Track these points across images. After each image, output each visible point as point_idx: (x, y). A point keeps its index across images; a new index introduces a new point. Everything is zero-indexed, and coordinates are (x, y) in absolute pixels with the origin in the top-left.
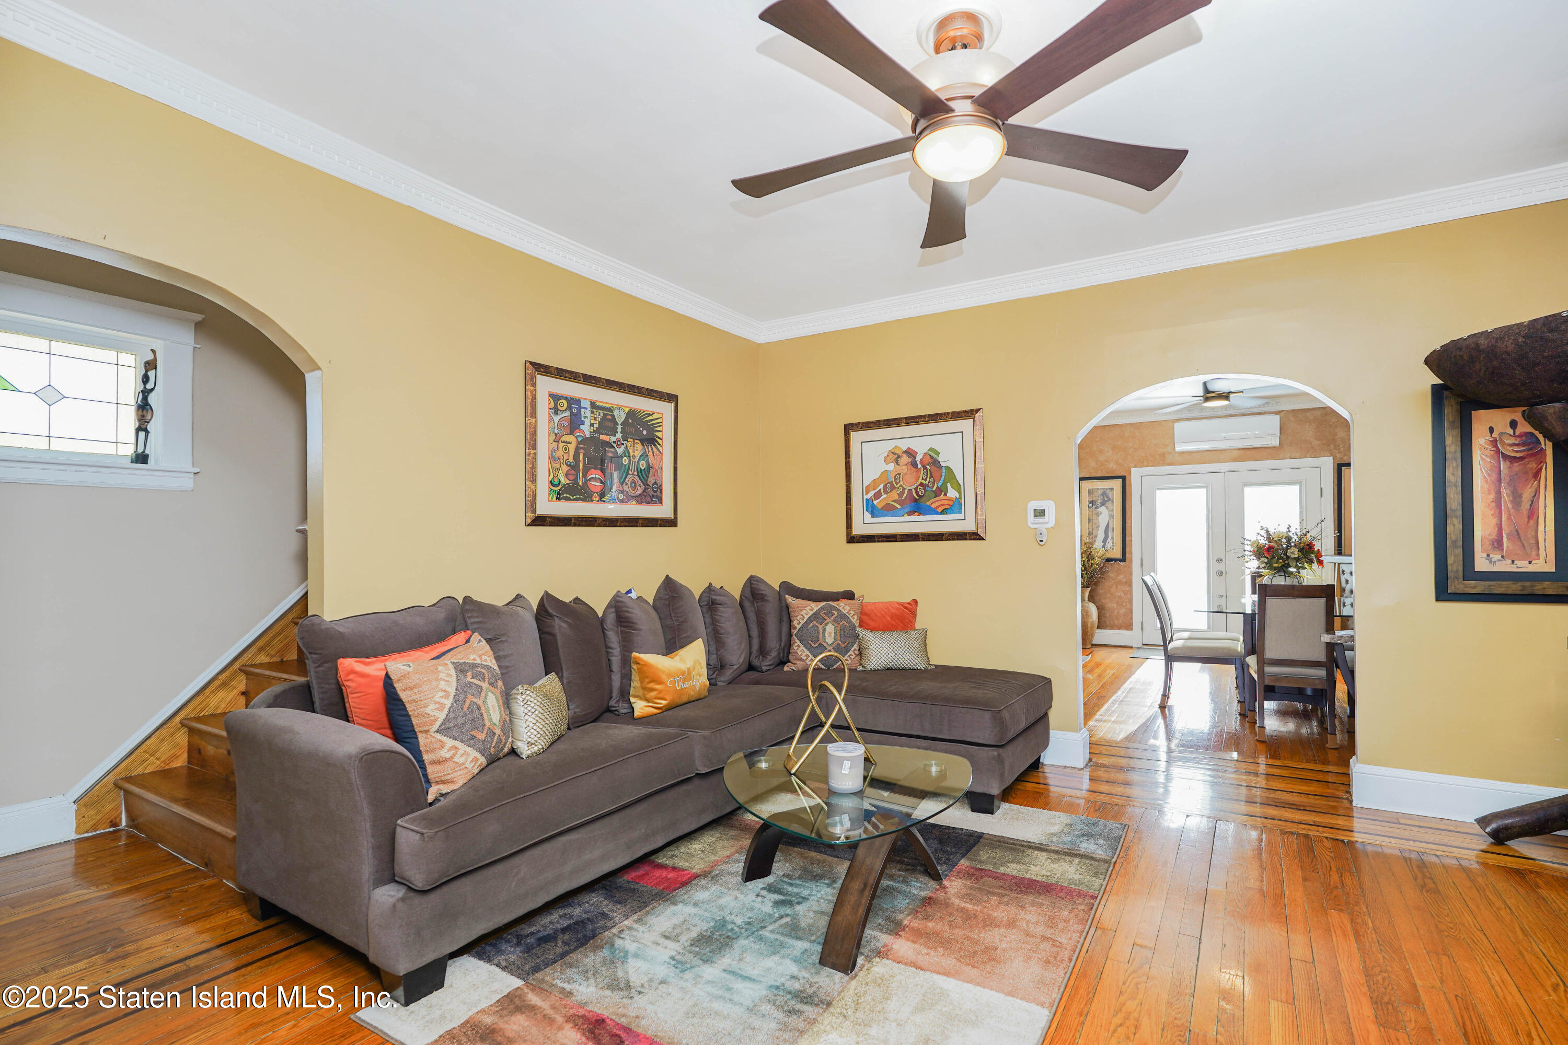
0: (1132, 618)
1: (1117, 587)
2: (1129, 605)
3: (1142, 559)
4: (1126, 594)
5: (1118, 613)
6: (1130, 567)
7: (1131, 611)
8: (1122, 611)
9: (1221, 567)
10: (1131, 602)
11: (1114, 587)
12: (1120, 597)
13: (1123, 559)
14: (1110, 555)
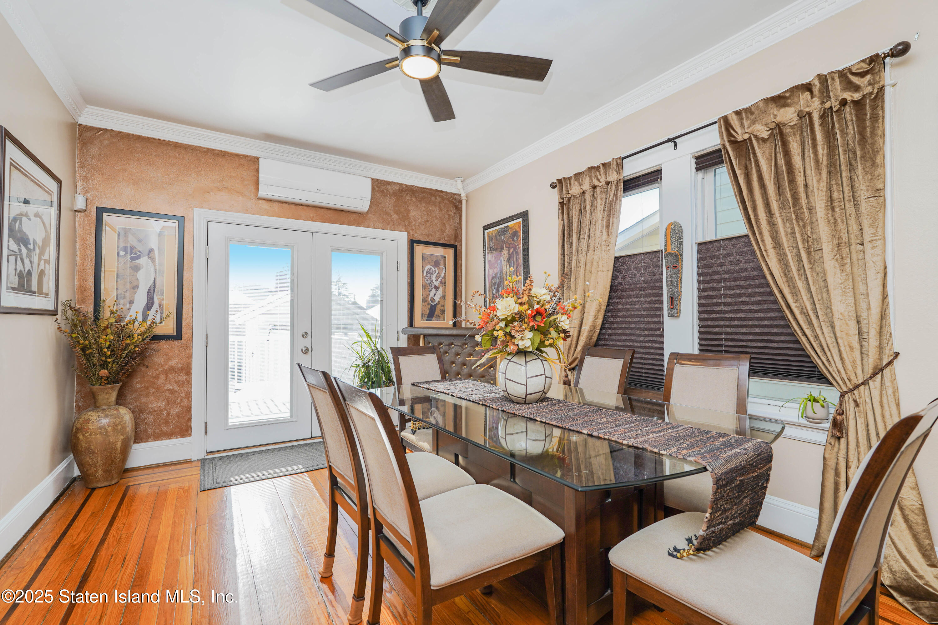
0: (190, 419)
1: (167, 377)
2: (186, 402)
3: (207, 335)
4: (181, 384)
5: (168, 414)
6: (188, 347)
7: (189, 409)
8: (176, 410)
9: (306, 342)
10: (189, 396)
11: (162, 377)
12: (172, 392)
13: (178, 336)
14: (160, 330)
